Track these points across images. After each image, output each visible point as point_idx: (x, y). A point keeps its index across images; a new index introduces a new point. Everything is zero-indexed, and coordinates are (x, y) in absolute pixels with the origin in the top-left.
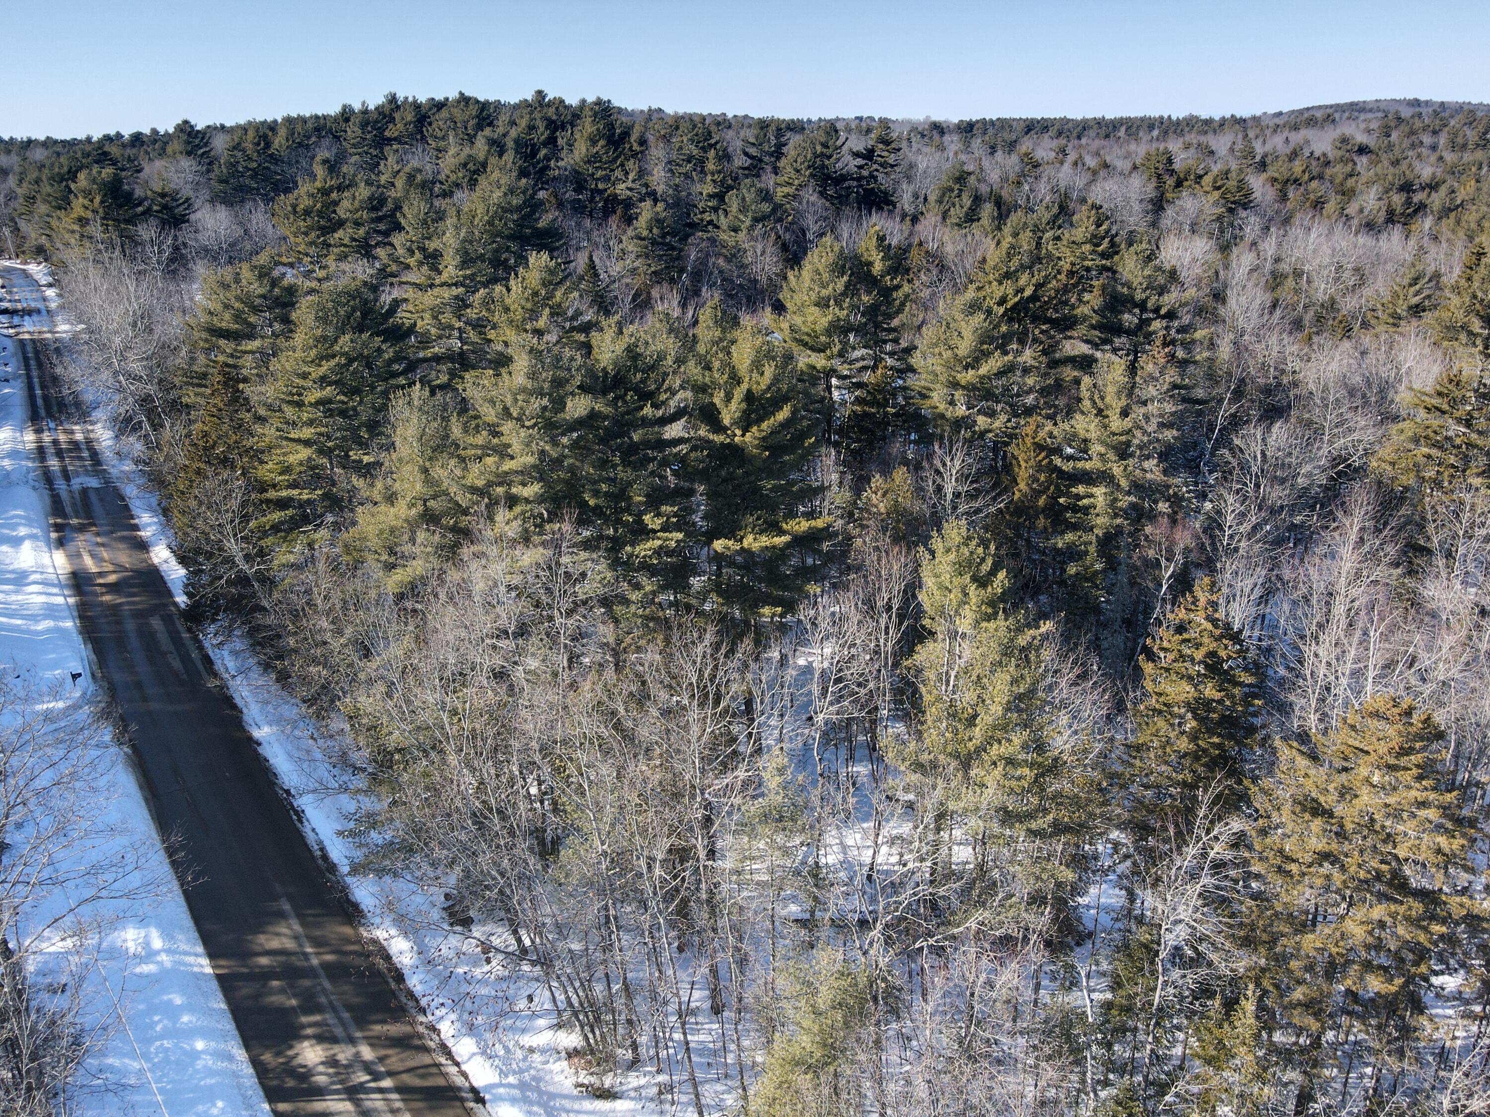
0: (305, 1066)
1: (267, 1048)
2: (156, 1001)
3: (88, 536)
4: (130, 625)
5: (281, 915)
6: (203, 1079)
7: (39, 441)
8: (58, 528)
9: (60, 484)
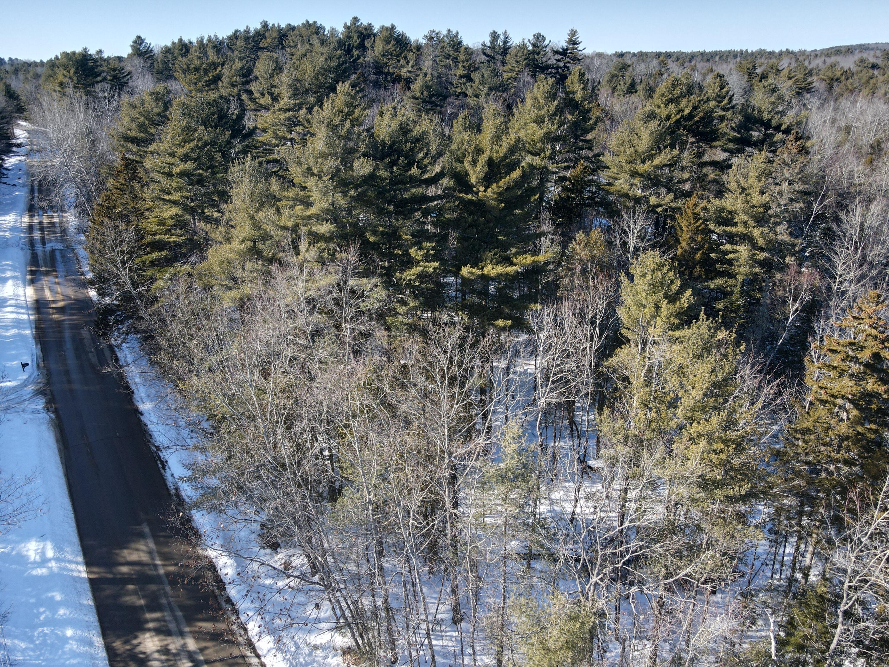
0: (144, 653)
1: (119, 637)
2: (44, 597)
3: (50, 278)
4: (68, 334)
5: (142, 536)
6: (69, 659)
7: (31, 222)
8: (32, 273)
9: (39, 247)
